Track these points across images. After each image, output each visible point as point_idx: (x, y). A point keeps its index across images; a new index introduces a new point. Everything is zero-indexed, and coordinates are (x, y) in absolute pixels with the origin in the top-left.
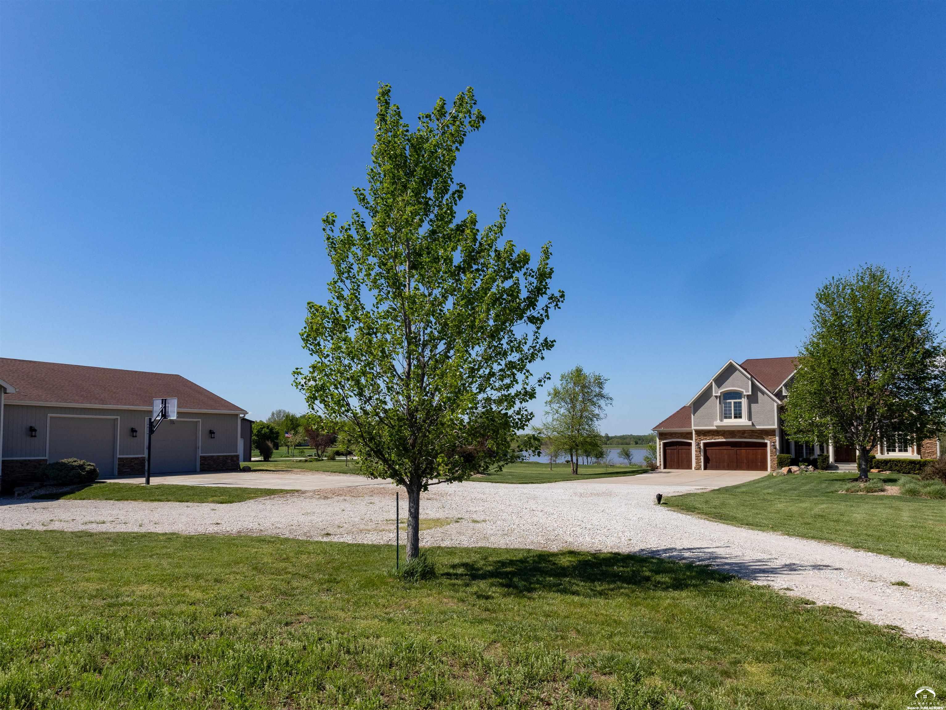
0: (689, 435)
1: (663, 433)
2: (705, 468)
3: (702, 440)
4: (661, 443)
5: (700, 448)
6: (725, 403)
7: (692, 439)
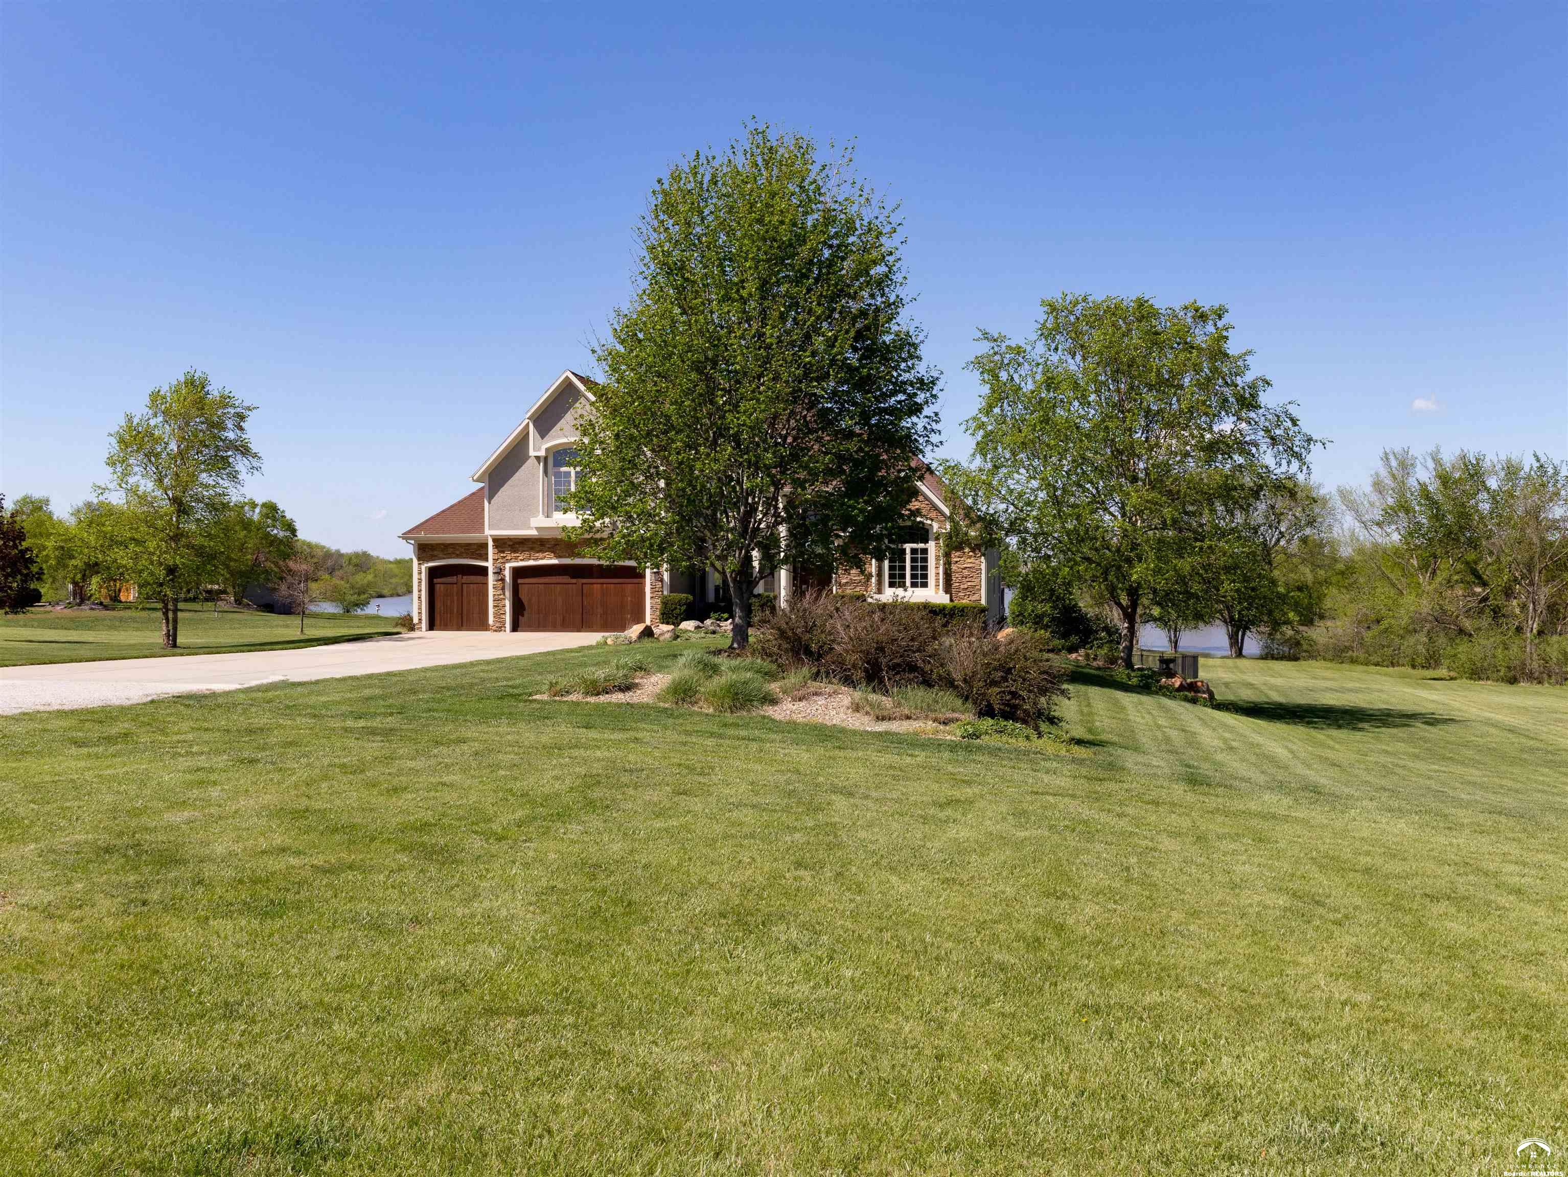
0: (480, 550)
1: (426, 545)
2: (515, 628)
3: (508, 561)
4: (423, 568)
5: (503, 580)
6: (558, 475)
7: (487, 560)
